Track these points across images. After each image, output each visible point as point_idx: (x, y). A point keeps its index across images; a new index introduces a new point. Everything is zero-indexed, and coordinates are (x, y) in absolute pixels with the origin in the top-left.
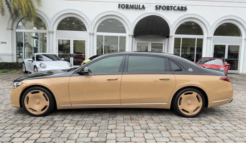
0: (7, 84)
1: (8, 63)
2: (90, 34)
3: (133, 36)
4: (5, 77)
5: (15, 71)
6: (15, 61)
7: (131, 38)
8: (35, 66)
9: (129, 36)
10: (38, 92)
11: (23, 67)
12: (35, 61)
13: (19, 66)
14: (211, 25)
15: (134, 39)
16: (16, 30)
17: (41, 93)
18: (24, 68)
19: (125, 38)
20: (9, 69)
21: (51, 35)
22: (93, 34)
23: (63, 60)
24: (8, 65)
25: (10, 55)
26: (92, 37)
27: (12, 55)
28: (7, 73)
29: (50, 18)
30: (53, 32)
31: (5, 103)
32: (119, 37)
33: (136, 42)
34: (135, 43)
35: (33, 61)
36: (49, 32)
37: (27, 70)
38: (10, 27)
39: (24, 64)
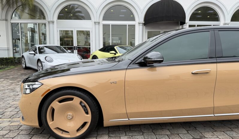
0: (6, 84)
1: (3, 58)
2: (95, 23)
3: (143, 24)
4: (2, 75)
5: (12, 67)
6: (11, 56)
7: (141, 26)
8: (39, 60)
9: (139, 23)
10: (72, 99)
11: (23, 62)
12: (37, 53)
13: (16, 61)
14: (229, 10)
15: (144, 27)
16: (11, 21)
17: (77, 100)
18: (23, 64)
19: (134, 26)
20: (6, 65)
21: (51, 25)
22: (99, 23)
23: (70, 52)
24: (4, 61)
25: (5, 50)
26: (97, 26)
27: (8, 50)
28: (3, 70)
29: (50, 6)
30: (53, 22)
31: (8, 113)
32: (127, 26)
33: (147, 30)
34: (146, 32)
35: (35, 55)
36: (49, 22)
37: (28, 65)
38: (4, 17)
39: (23, 59)
